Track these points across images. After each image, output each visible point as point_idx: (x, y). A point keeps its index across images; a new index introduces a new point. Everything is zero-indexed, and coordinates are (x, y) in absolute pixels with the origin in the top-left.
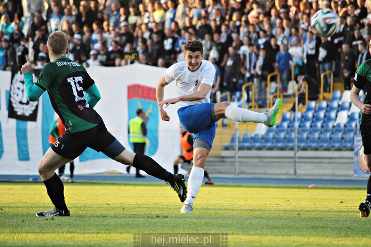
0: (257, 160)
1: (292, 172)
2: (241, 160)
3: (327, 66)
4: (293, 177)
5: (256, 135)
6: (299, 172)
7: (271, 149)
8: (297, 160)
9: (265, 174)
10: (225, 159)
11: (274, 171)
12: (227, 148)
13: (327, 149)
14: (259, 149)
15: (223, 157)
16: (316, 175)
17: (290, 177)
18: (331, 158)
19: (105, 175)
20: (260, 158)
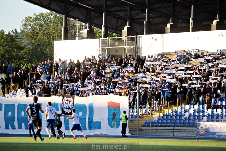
0: (156, 130)
1: (173, 135)
2: (152, 130)
3: (180, 95)
4: (172, 137)
5: (154, 121)
6: (175, 135)
7: (160, 126)
8: (174, 130)
9: (159, 135)
10: (143, 130)
11: (163, 135)
12: (143, 126)
13: (183, 127)
14: (156, 126)
15: (142, 129)
16: (180, 136)
17: (171, 137)
18: (184, 130)
19: (99, 135)
20: (157, 129)
